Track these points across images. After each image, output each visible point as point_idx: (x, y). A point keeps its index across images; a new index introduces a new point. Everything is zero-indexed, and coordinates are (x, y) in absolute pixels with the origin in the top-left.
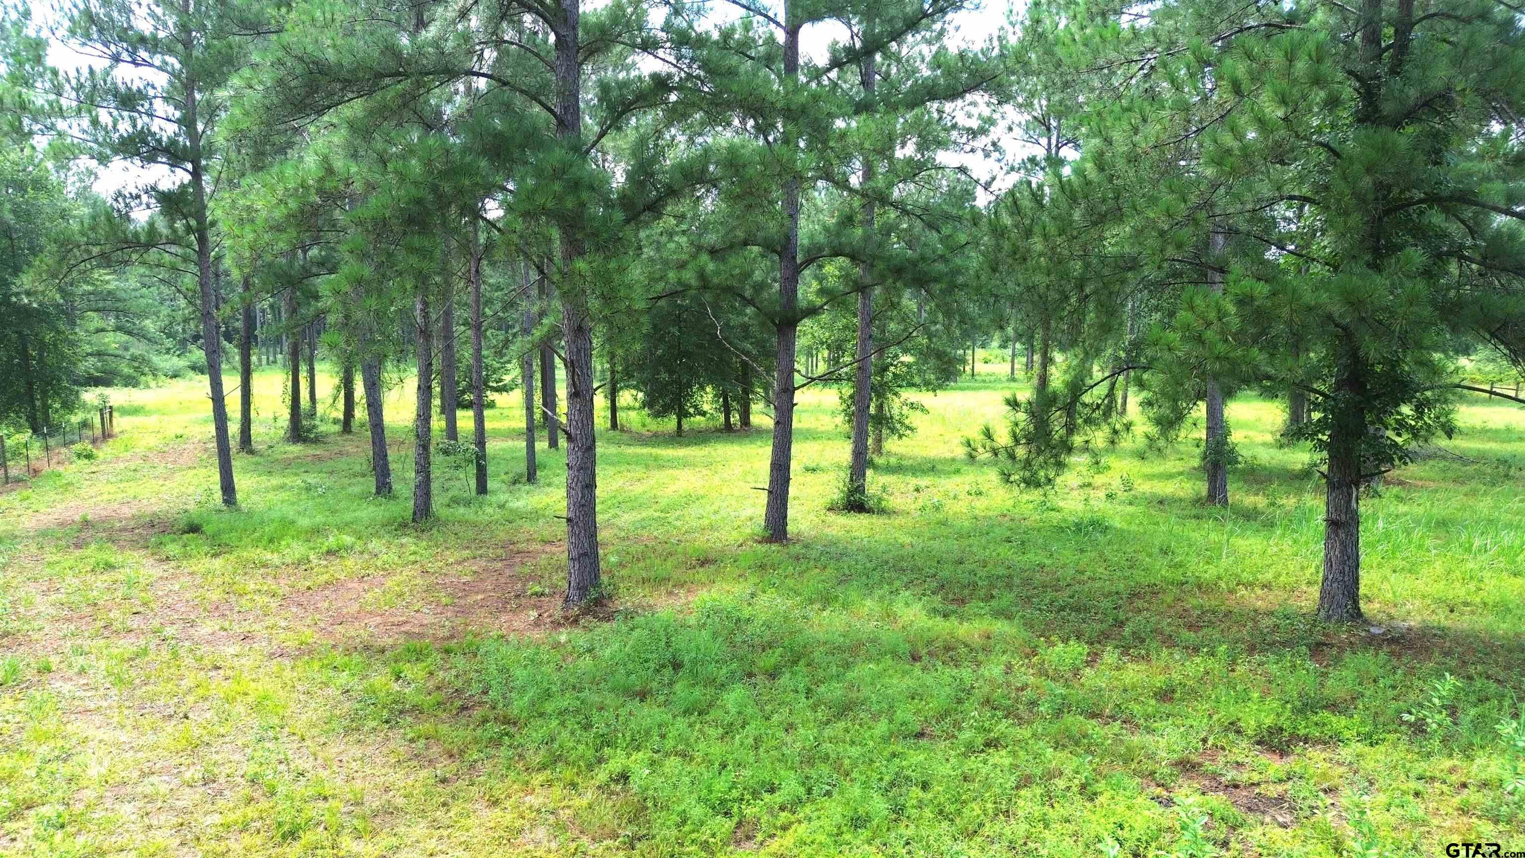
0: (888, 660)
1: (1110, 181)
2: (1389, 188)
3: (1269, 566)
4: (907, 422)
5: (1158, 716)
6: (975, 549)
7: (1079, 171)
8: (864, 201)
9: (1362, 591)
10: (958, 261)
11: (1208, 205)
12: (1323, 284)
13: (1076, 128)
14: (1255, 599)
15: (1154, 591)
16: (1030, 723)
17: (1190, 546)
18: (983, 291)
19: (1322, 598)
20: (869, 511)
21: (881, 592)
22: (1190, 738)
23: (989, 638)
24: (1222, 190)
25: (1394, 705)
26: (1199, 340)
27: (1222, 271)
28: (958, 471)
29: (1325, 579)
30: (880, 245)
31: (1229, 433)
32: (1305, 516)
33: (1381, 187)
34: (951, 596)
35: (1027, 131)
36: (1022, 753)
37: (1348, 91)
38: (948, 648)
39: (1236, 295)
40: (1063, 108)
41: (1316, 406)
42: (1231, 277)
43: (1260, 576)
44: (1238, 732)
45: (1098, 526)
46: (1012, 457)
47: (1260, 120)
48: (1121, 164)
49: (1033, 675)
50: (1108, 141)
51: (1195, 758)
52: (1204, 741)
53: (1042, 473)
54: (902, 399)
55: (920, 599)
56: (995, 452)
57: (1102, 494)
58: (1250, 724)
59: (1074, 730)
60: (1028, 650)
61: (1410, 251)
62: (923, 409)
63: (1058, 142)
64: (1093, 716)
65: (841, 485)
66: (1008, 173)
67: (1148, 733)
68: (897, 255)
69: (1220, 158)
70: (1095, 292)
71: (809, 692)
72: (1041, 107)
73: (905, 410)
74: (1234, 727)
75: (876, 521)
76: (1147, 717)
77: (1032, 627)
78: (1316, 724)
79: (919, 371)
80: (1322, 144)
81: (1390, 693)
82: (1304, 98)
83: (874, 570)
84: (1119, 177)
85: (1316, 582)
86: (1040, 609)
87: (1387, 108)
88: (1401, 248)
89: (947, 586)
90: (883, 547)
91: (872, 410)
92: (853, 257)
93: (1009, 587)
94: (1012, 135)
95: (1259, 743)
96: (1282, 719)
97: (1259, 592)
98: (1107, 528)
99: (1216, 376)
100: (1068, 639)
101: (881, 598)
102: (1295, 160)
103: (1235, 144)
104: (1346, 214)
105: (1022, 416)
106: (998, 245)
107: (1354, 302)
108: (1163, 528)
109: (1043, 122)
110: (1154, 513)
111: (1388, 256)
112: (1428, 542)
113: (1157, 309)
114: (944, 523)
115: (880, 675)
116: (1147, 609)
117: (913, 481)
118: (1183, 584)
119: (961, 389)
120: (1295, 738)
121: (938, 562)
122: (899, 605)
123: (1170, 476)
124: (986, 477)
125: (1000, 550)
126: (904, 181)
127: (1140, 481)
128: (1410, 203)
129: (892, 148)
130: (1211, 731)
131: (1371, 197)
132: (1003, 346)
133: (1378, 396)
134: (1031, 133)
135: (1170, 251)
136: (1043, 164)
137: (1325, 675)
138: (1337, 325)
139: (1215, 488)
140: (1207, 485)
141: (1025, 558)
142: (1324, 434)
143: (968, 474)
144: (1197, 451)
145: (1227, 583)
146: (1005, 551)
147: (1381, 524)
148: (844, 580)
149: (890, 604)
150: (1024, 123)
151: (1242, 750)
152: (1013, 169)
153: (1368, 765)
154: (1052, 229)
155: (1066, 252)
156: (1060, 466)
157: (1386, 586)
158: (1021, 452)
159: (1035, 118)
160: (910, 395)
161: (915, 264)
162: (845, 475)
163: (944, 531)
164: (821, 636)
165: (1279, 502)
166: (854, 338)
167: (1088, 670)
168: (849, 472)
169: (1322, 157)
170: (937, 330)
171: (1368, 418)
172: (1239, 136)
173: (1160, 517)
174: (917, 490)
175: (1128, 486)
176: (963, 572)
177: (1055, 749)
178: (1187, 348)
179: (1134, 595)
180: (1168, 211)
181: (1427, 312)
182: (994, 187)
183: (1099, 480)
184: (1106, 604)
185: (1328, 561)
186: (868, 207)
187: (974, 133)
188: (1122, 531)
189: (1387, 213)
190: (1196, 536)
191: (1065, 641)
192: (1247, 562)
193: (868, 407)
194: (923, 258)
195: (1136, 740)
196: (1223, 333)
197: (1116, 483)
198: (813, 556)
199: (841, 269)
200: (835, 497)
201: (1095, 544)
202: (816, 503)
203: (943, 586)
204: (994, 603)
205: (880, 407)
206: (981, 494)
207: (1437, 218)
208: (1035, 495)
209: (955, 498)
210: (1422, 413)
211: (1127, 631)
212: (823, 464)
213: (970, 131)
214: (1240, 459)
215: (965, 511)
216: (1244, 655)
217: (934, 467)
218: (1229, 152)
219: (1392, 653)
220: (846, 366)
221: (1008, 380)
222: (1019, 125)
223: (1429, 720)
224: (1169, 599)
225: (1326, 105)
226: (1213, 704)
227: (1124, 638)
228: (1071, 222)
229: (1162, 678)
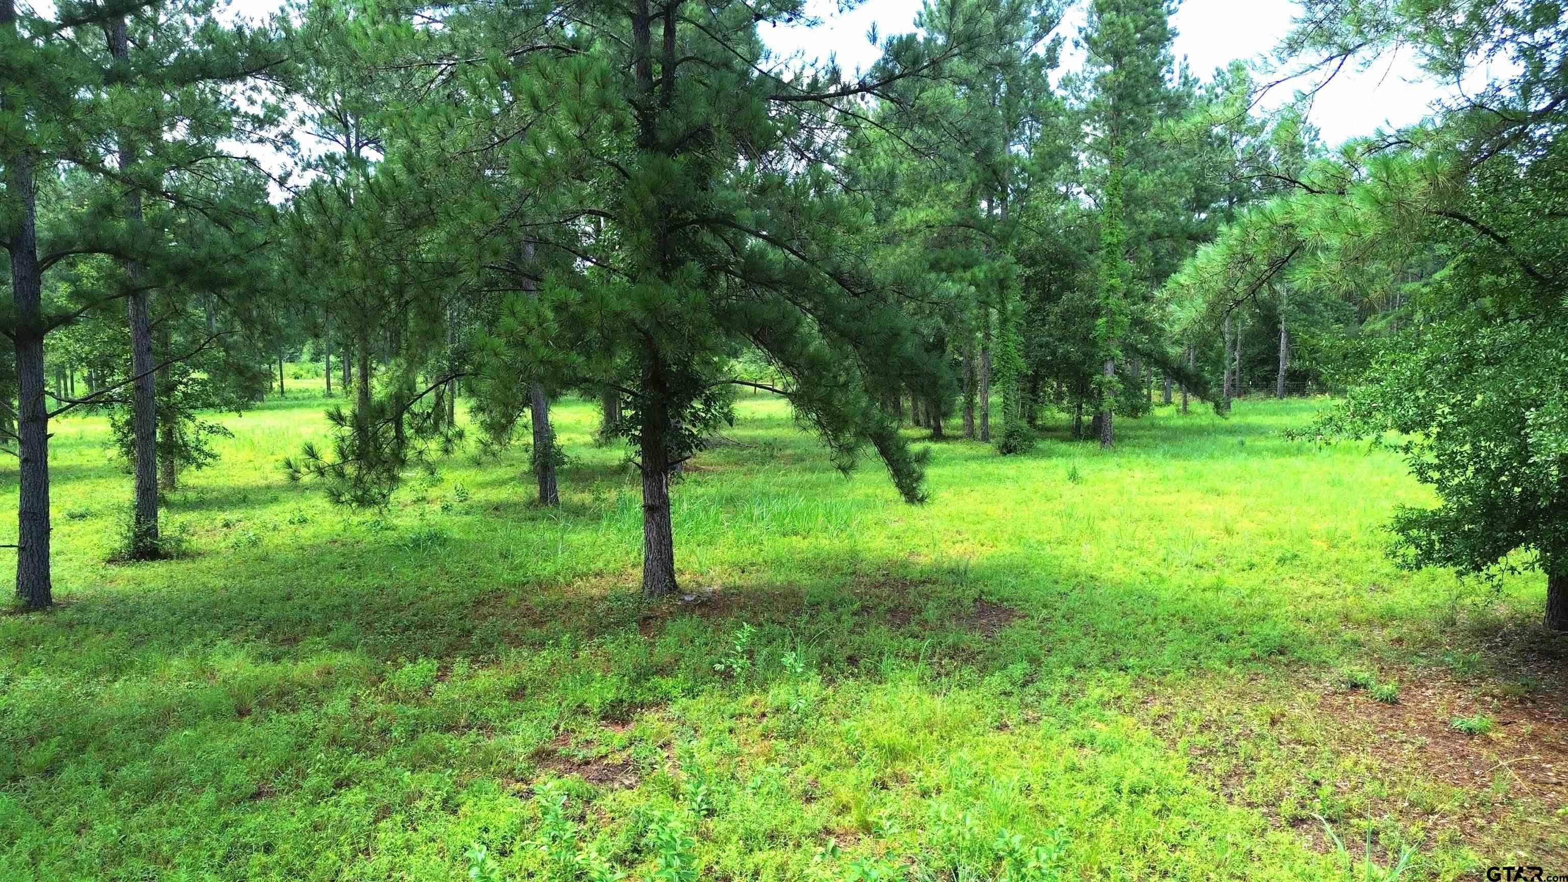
0: (209, 721)
1: (421, 185)
2: (669, 208)
3: (599, 555)
4: (206, 448)
5: (512, 714)
6: (304, 581)
7: (385, 171)
8: (128, 188)
9: (676, 565)
10: (258, 263)
11: (517, 214)
12: (623, 294)
13: (378, 128)
14: (591, 588)
15: (498, 595)
16: (383, 751)
17: (528, 546)
18: (290, 296)
19: (645, 577)
20: (167, 556)
21: (191, 647)
22: (543, 729)
23: (329, 673)
24: (530, 201)
25: (708, 659)
26: (522, 344)
27: (537, 279)
28: (275, 500)
29: (647, 559)
30: (153, 241)
31: (552, 437)
32: (624, 506)
33: (664, 207)
34: (280, 637)
35: (321, 125)
36: (377, 785)
37: (631, 117)
38: (281, 694)
39: (553, 301)
40: (360, 105)
41: (628, 405)
42: (546, 286)
43: (592, 566)
44: (585, 713)
45: (437, 538)
46: (341, 475)
47: (558, 136)
48: (430, 167)
49: (382, 702)
50: (416, 143)
51: (549, 747)
52: (556, 728)
53: (375, 491)
54: (197, 423)
55: (243, 647)
56: (321, 472)
57: (437, 507)
58: (594, 703)
59: (431, 748)
60: (374, 678)
61: (690, 264)
62: (225, 432)
63: (357, 140)
64: (449, 729)
65: (124, 530)
66: (304, 169)
67: (504, 733)
68: (177, 254)
69: (527, 168)
70: (416, 298)
71: (104, 781)
72: (335, 101)
73: (203, 435)
74: (582, 710)
75: (177, 568)
76: (503, 718)
77: (376, 653)
78: (650, 690)
79: (216, 389)
80: (611, 164)
81: (704, 649)
82: (594, 118)
83: (179, 623)
84: (429, 181)
85: (639, 564)
86: (383, 633)
87: (663, 137)
88: (682, 262)
89: (274, 628)
90: (189, 595)
91: (159, 438)
92: (119, 253)
93: (348, 616)
94: (304, 128)
95: (603, 718)
96: (622, 691)
97: (593, 581)
98: (445, 540)
99: (541, 380)
100: (416, 658)
101: (193, 654)
102: (593, 177)
103: (538, 158)
104: (638, 230)
105: (347, 431)
106: (304, 245)
107: (652, 311)
108: (501, 533)
109: (338, 117)
110: (491, 520)
111: (674, 268)
112: (722, 517)
113: (477, 317)
114: (265, 558)
115: (199, 742)
116: (493, 615)
117: (221, 517)
118: (524, 584)
119: (270, 408)
120: (633, 706)
121: (262, 602)
122: (217, 658)
123: (502, 483)
124: (311, 502)
125: (333, 578)
126: (177, 168)
127: (474, 490)
128: (686, 223)
129: (159, 128)
130: (561, 718)
131: (656, 215)
132: (315, 359)
133: (675, 394)
134: (327, 128)
135: (488, 259)
136: (344, 163)
137: (652, 644)
138: (639, 330)
139: (546, 491)
140: (538, 488)
141: (362, 582)
142: (636, 429)
143: (288, 502)
144: (526, 456)
145: (564, 578)
146: (340, 579)
147: (685, 506)
148: (139, 641)
149: (205, 657)
150: (317, 116)
151: (590, 729)
152: (310, 165)
153: (693, 715)
154: (364, 230)
155: (380, 256)
156: (395, 480)
157: (693, 559)
158: (350, 470)
159: (329, 112)
160: (209, 418)
161: (202, 265)
162: (128, 518)
163: (264, 566)
164: (116, 712)
165: (603, 496)
166: (127, 352)
167: (439, 685)
168: (133, 514)
169: (614, 176)
170: (236, 342)
171: (670, 412)
172: (542, 151)
173: (496, 523)
174: (227, 525)
175: (463, 496)
176: (293, 609)
177: (413, 772)
178: (512, 353)
179: (479, 603)
180: (482, 218)
181: (707, 318)
182: (290, 183)
183: (433, 493)
184: (452, 616)
185: (648, 542)
186: (132, 194)
187: (259, 122)
188: (461, 541)
189: (670, 230)
190: (533, 536)
191: (413, 660)
192: (581, 554)
193: (155, 433)
194: (213, 259)
195: (492, 743)
196: (543, 337)
197: (451, 495)
198: (93, 620)
199: (99, 269)
200: (117, 545)
201: (435, 558)
202: (90, 555)
203: (270, 627)
204: (332, 636)
205: (169, 434)
206: (305, 521)
207: (706, 237)
208: (369, 514)
209: (275, 529)
210: (709, 406)
211: (475, 639)
212: (95, 507)
213: (255, 118)
214: (566, 460)
215: (289, 542)
216: (585, 641)
217: (245, 497)
218: (533, 163)
219: (703, 615)
220: (119, 385)
221: (324, 396)
222: (312, 118)
223: (735, 666)
224: (512, 601)
225: (613, 128)
226: (561, 692)
227: (473, 646)
228: (384, 225)
229: (513, 677)
